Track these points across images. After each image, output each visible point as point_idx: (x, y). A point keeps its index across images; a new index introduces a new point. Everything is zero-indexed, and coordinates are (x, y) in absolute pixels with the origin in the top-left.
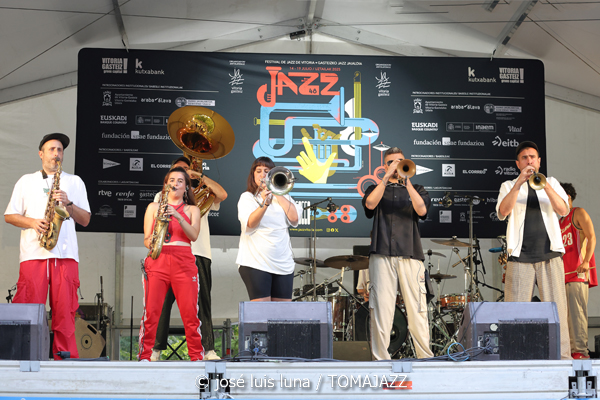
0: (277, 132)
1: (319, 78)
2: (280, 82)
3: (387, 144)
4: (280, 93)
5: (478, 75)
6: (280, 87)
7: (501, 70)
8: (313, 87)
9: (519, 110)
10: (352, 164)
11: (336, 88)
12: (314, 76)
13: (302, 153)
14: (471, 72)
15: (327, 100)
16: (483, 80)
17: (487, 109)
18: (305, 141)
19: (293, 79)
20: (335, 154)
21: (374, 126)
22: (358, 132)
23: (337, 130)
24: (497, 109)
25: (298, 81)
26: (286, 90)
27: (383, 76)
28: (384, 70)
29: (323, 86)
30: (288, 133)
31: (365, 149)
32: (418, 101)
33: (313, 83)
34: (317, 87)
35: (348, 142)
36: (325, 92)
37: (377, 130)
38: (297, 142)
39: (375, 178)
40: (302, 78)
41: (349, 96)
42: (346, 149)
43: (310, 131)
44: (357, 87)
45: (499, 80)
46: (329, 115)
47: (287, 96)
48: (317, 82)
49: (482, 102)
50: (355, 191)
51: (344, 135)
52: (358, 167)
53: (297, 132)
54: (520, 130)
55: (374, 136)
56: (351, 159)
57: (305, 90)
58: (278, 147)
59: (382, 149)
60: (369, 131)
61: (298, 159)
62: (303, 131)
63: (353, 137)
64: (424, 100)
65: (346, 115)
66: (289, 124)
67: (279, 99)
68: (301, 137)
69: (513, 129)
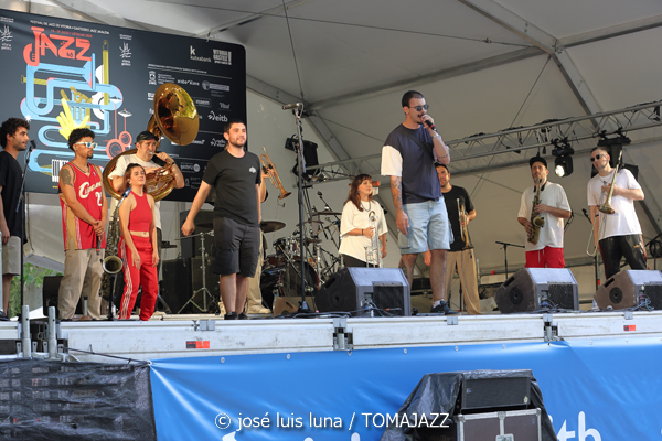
0: (40, 91)
1: (74, 43)
2: (43, 43)
3: (129, 111)
4: (43, 53)
5: (198, 54)
6: (43, 47)
7: (215, 51)
8: (70, 51)
9: (227, 88)
10: (102, 128)
11: (88, 54)
12: (71, 40)
13: (62, 114)
14: (192, 51)
15: (81, 64)
16: (201, 59)
17: (204, 86)
18: (64, 102)
19: (54, 41)
20: (88, 117)
21: (118, 93)
22: (107, 98)
23: (89, 94)
24: (212, 86)
25: (57, 43)
26: (48, 51)
27: (126, 47)
28: (127, 41)
29: (78, 50)
30: (50, 93)
31: (112, 113)
32: (152, 73)
33: (70, 47)
34: (73, 52)
35: (98, 107)
36: (80, 57)
37: (121, 97)
38: (58, 102)
39: (119, 141)
40: (61, 41)
41: (99, 63)
42: (97, 112)
43: (68, 92)
44: (106, 55)
45: (213, 60)
46: (83, 79)
47: (49, 57)
48: (73, 46)
49: (200, 79)
50: (104, 153)
51: (95, 99)
52: (106, 131)
53: (57, 93)
54: (228, 107)
55: (118, 103)
56: (101, 122)
57: (63, 52)
58: (42, 106)
59: (125, 115)
60: (115, 98)
61: (58, 119)
62: (62, 92)
63: (102, 102)
64: (157, 72)
65: (97, 81)
66: (51, 84)
67: (43, 60)
68: (61, 98)
69: (223, 105)
